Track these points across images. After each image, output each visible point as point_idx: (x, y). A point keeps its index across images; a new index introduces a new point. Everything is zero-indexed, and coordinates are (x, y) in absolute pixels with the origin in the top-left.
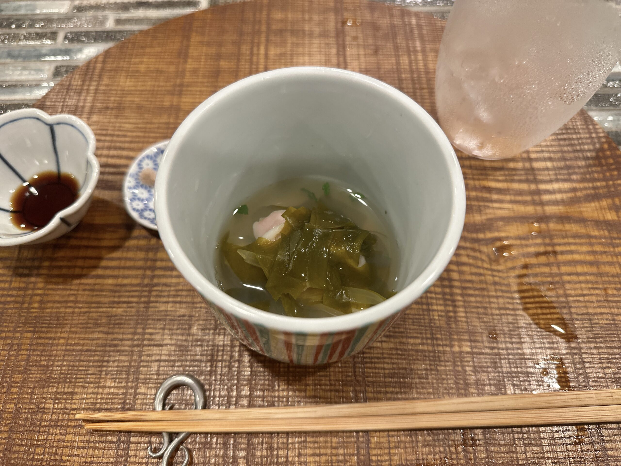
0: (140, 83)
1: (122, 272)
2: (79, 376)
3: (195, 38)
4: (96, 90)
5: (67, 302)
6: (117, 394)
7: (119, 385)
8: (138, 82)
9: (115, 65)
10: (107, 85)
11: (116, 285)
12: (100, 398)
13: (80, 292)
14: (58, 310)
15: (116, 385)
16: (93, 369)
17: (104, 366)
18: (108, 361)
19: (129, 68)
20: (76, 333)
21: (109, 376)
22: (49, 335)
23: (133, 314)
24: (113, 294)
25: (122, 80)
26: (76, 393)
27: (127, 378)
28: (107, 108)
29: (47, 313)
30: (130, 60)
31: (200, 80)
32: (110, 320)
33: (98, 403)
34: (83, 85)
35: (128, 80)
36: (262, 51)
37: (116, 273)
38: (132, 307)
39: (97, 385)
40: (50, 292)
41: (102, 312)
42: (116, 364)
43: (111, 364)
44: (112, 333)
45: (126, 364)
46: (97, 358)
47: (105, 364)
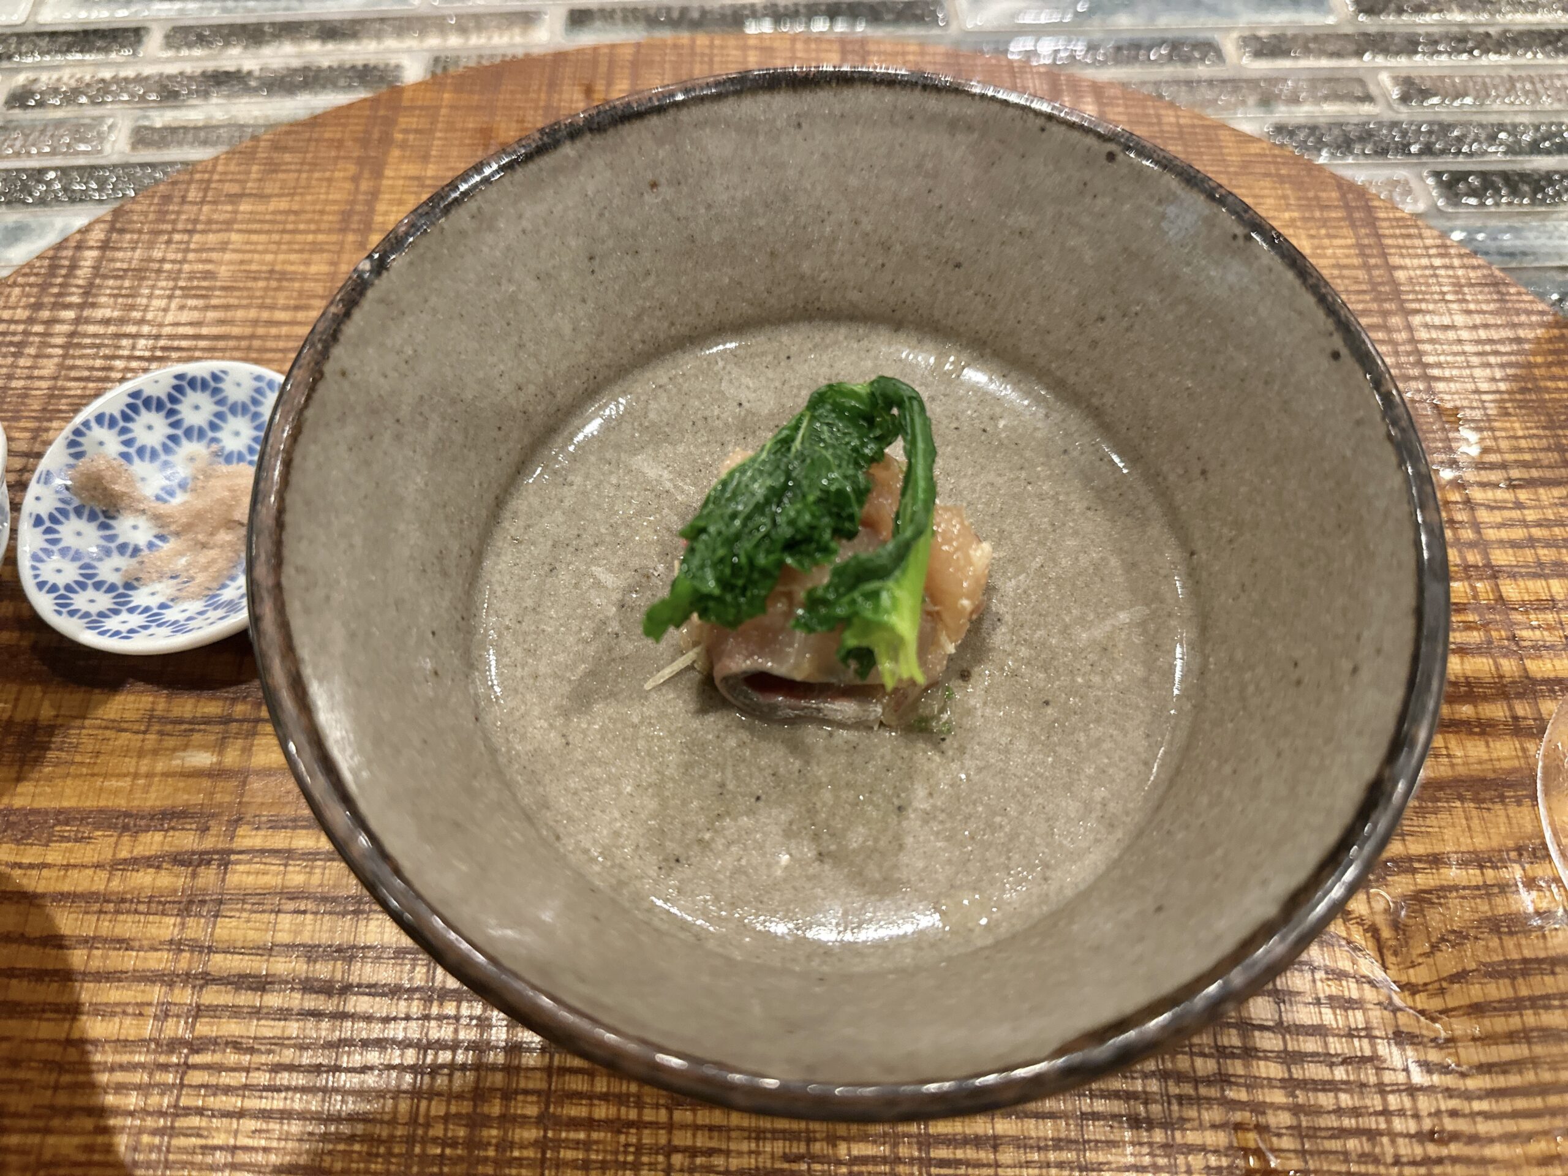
4: (73, 335)
8: (207, 308)
9: (138, 254)
10: (108, 321)
19: (183, 261)
25: (155, 303)
30: (186, 238)
34: (30, 320)
35: (176, 301)
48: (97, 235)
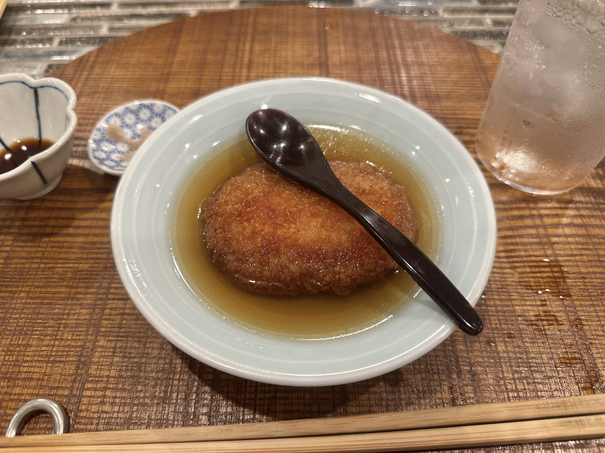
0: (129, 73)
1: (93, 231)
2: (35, 328)
3: (184, 37)
4: (87, 78)
5: (33, 258)
6: (75, 347)
7: (77, 338)
8: (128, 71)
9: (107, 59)
10: (98, 75)
11: (86, 243)
12: (56, 351)
13: (48, 249)
14: (22, 266)
15: (74, 338)
16: (52, 321)
17: (64, 319)
18: (68, 314)
19: (120, 60)
20: (38, 287)
21: (67, 329)
22: (10, 289)
23: (99, 269)
24: (82, 251)
25: (112, 70)
26: (31, 346)
27: (87, 331)
28: (95, 92)
29: (12, 268)
30: (121, 55)
31: (186, 70)
32: (76, 275)
33: (53, 356)
34: (74, 74)
35: (118, 70)
36: (248, 46)
37: (87, 231)
38: (100, 263)
39: (54, 337)
40: (17, 249)
41: (69, 267)
42: (76, 317)
43: (71, 317)
44: (77, 288)
45: (87, 317)
46: (57, 311)
47: (65, 317)
48: (94, 54)
